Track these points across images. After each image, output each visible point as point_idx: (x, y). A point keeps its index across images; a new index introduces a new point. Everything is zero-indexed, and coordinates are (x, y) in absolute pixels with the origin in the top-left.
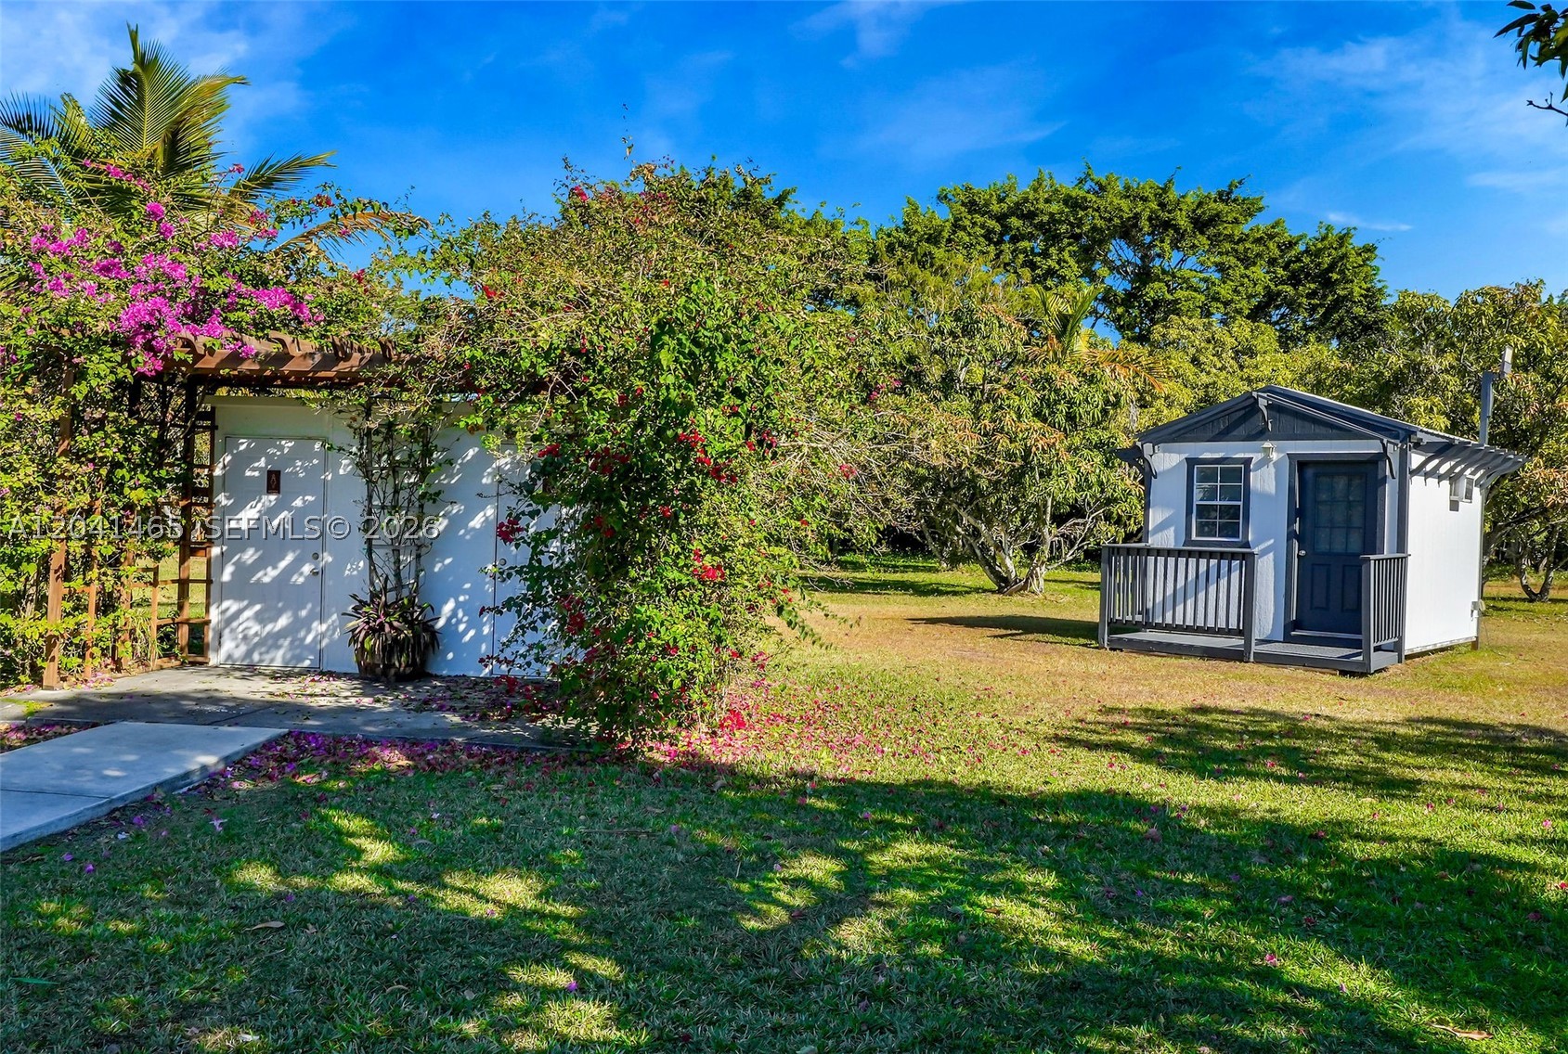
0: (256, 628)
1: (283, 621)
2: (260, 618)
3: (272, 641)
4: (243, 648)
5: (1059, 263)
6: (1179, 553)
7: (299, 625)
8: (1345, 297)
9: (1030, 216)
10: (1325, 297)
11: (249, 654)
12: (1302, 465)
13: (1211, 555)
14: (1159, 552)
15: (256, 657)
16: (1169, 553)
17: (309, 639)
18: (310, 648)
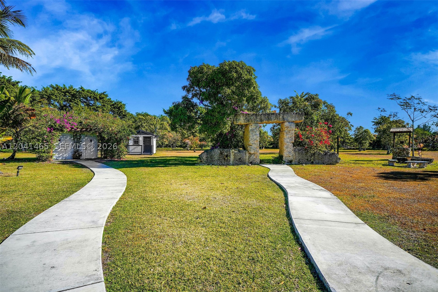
0: (58, 155)
1: (61, 155)
2: (58, 154)
3: (59, 157)
4: (56, 158)
5: (77, 102)
6: (133, 145)
7: (63, 155)
8: (122, 111)
9: (69, 93)
10: (119, 111)
11: (57, 158)
12: (144, 137)
13: (136, 146)
14: (131, 145)
15: (58, 158)
16: (132, 145)
17: (64, 156)
18: (64, 157)
